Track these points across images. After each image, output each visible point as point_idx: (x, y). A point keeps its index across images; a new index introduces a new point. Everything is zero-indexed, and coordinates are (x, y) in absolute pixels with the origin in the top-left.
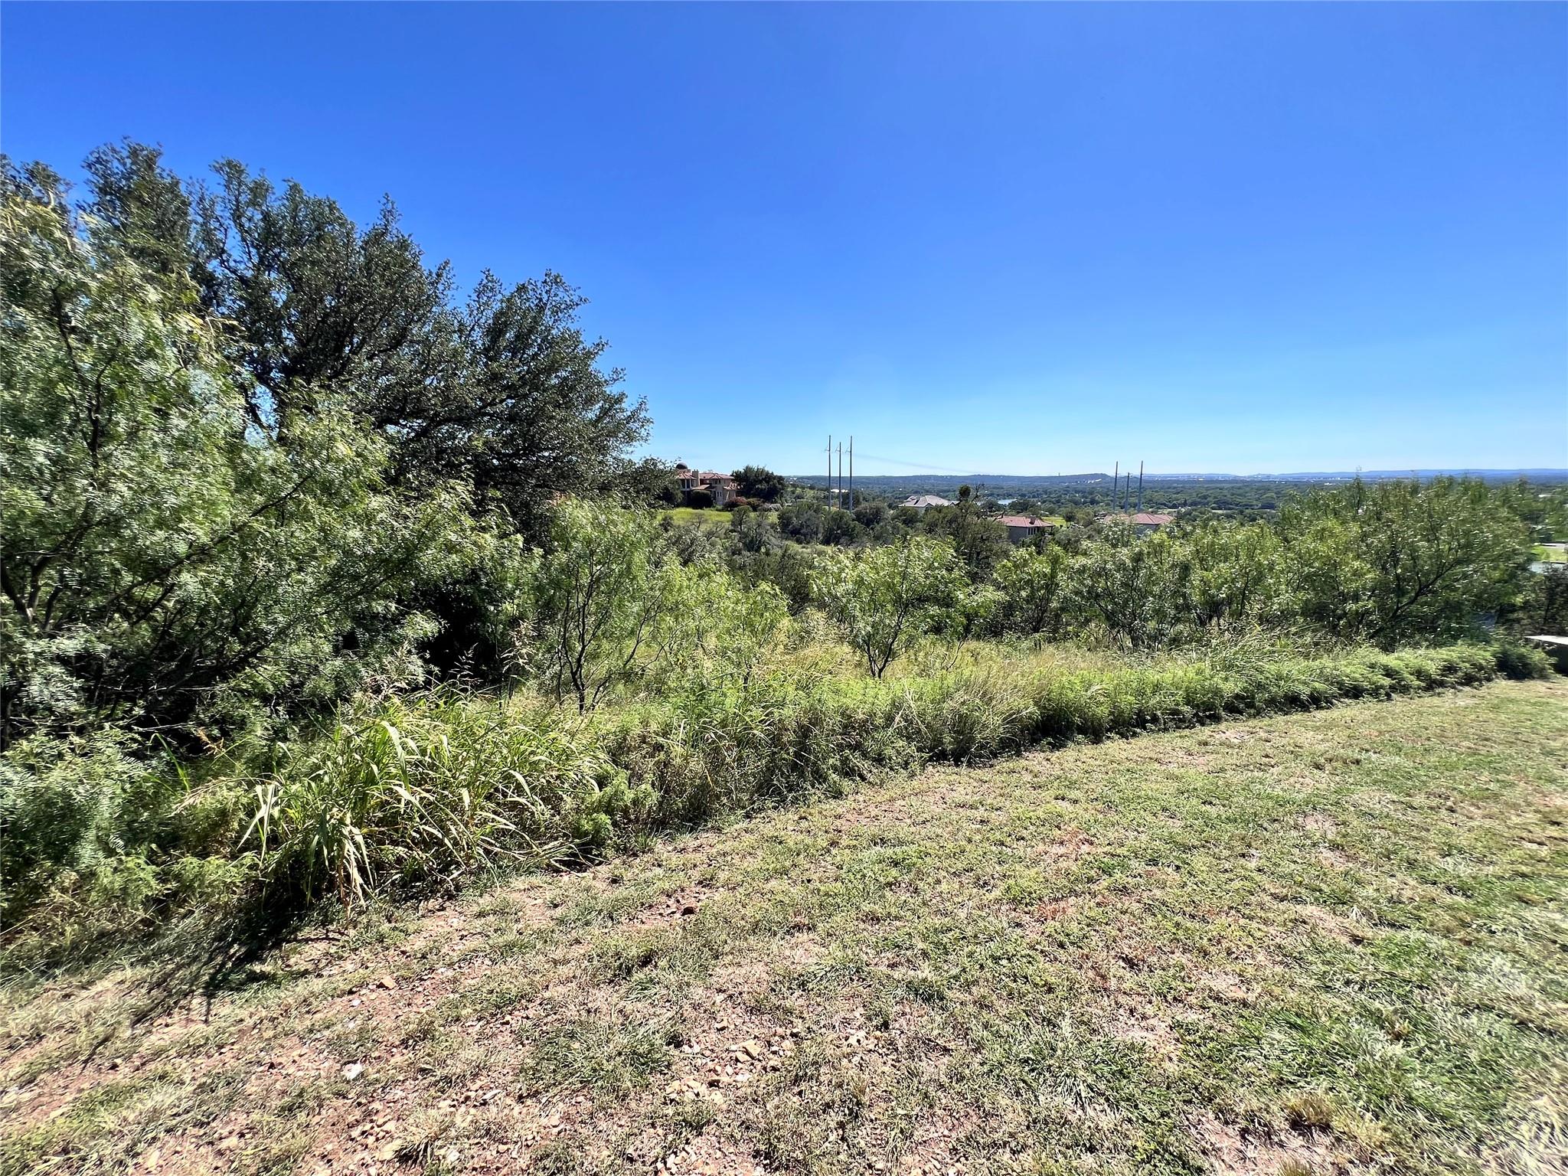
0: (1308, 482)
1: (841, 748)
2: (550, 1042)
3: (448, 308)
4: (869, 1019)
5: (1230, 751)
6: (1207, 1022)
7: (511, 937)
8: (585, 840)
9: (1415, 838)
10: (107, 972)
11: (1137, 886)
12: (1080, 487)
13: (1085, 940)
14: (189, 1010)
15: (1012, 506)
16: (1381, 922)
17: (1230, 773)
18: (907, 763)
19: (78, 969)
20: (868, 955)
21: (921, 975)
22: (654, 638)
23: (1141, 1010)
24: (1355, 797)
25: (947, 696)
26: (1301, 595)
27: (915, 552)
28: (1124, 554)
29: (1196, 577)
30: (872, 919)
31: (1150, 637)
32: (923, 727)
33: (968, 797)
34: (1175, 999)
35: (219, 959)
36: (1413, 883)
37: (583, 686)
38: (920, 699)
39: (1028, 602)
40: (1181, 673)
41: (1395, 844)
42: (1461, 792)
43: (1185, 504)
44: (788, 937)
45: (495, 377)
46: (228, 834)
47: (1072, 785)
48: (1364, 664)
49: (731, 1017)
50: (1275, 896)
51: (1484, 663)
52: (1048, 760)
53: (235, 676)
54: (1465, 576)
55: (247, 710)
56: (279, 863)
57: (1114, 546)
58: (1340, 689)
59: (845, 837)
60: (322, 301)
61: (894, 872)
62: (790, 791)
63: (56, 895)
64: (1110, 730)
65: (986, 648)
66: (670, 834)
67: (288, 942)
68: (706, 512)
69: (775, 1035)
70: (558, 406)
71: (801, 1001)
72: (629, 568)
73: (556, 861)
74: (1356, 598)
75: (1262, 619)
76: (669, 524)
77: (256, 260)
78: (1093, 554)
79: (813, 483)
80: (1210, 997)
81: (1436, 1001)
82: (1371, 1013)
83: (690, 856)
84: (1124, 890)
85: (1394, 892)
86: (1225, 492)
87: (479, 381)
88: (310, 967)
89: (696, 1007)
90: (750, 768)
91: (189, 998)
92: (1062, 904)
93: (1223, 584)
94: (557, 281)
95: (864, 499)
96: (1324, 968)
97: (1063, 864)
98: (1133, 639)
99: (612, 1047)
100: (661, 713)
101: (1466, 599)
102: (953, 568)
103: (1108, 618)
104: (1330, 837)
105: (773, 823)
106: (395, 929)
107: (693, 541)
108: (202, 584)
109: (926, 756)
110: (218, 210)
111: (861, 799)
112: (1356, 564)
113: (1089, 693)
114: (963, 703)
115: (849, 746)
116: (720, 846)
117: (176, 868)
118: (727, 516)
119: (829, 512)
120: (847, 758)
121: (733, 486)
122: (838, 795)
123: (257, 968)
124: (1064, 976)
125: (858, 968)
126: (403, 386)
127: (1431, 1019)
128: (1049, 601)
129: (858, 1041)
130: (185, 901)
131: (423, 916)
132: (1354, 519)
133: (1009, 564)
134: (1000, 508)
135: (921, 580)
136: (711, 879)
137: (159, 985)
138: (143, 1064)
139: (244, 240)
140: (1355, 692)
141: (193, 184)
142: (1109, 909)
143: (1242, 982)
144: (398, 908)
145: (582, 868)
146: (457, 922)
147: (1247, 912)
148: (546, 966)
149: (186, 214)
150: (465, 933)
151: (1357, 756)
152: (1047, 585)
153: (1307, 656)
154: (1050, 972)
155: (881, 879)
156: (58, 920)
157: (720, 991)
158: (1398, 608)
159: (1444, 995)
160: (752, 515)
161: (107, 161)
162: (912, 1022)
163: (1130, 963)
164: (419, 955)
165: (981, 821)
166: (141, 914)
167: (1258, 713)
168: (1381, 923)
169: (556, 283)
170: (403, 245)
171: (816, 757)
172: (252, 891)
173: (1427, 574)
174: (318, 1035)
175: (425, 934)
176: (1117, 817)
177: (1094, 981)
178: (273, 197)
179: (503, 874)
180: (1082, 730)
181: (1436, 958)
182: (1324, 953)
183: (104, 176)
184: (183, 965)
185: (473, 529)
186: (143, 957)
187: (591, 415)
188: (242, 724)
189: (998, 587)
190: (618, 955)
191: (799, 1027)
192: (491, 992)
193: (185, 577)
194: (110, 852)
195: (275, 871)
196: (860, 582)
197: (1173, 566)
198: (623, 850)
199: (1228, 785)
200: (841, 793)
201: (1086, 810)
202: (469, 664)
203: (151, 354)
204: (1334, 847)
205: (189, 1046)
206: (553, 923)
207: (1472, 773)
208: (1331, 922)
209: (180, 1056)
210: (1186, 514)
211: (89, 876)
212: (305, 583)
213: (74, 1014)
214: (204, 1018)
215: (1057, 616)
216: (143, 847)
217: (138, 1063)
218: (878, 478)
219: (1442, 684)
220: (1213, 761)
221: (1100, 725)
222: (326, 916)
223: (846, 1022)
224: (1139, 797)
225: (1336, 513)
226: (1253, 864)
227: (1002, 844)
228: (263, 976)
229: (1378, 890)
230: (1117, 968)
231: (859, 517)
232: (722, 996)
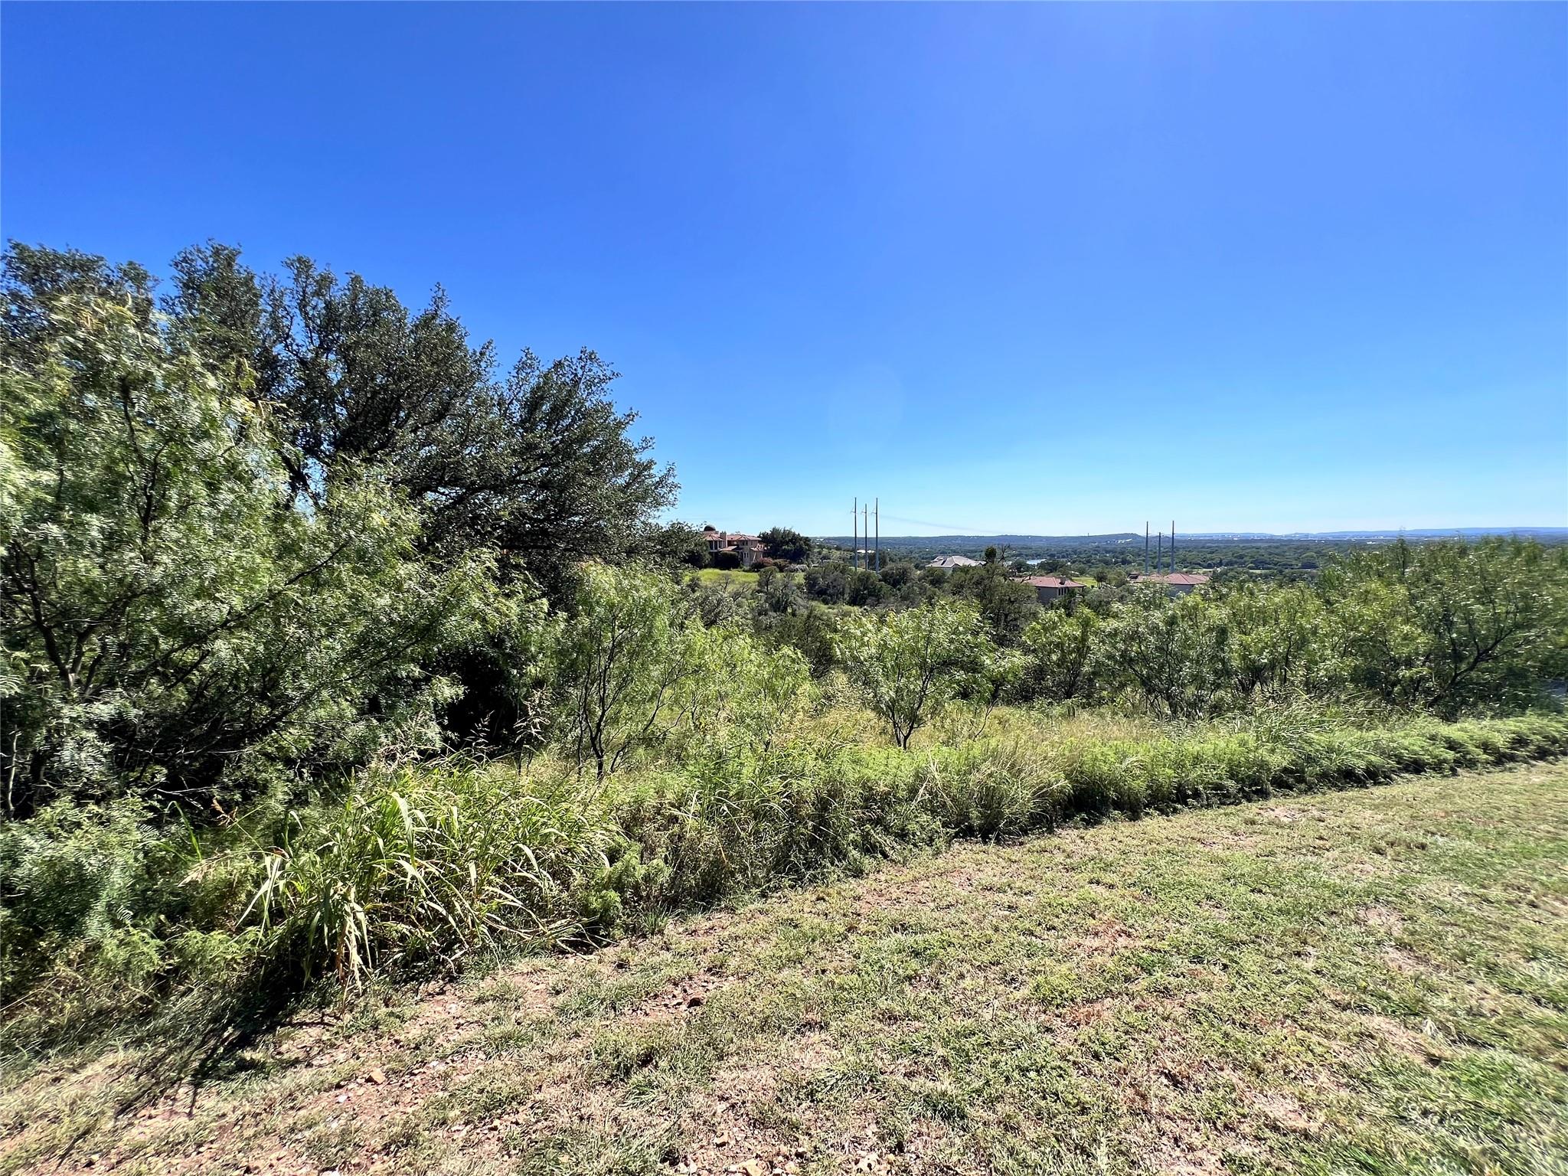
0: (1349, 541)
1: (861, 822)
2: (539, 1153)
3: (491, 383)
4: (882, 1138)
5: (1280, 831)
6: (1264, 1157)
7: (509, 1027)
8: (593, 919)
9: (1494, 938)
10: (99, 1054)
11: (1180, 988)
12: (1110, 547)
13: (1123, 1051)
14: (174, 1100)
15: (1041, 566)
16: (1460, 1038)
17: (1280, 857)
18: (931, 840)
19: (72, 1049)
20: (882, 1060)
21: (940, 1087)
22: (677, 701)
23: (1187, 1139)
24: (1423, 888)
25: (974, 767)
26: (1348, 660)
27: (938, 615)
28: (1157, 617)
29: (1235, 640)
30: (890, 1018)
31: (1189, 705)
32: (949, 802)
33: (995, 879)
34: (1226, 1126)
35: (212, 1042)
36: (1495, 992)
37: (602, 751)
38: (945, 769)
39: (1059, 666)
40: (1222, 745)
41: (1471, 945)
42: (1542, 884)
43: (1220, 564)
44: (798, 1036)
45: (530, 447)
46: (235, 907)
47: (1107, 867)
48: (1423, 735)
49: (732, 1131)
50: (1336, 1004)
51: (1557, 735)
52: (1082, 838)
53: (261, 740)
54: (1527, 641)
55: (270, 774)
56: (281, 939)
57: (1146, 609)
58: (1398, 763)
59: (863, 921)
60: (373, 379)
61: (914, 964)
62: (808, 869)
63: (61, 969)
64: (1146, 806)
65: (1013, 714)
66: (682, 913)
67: (283, 1025)
68: (734, 573)
69: (778, 1154)
70: (589, 474)
71: (809, 1114)
72: (650, 632)
73: (563, 941)
74: (1409, 663)
75: (1310, 686)
76: (696, 585)
77: (317, 343)
78: (1124, 618)
79: (839, 543)
80: (1266, 1126)
81: (1532, 1140)
82: (1455, 1153)
83: (701, 939)
84: (1165, 992)
85: (1473, 1002)
86: (1262, 551)
87: (514, 451)
88: (301, 1055)
89: (694, 1117)
90: (768, 843)
91: (176, 1086)
92: (1098, 1006)
93: (1263, 648)
94: (591, 357)
95: (891, 560)
96: (1395, 1094)
97: (1098, 959)
98: (1171, 705)
99: (602, 1162)
100: (677, 782)
101: (1530, 666)
102: (978, 633)
103: (1144, 683)
104: (1395, 934)
105: (789, 904)
106: (391, 1014)
107: (719, 602)
108: (234, 651)
109: (952, 831)
110: (286, 301)
111: (883, 879)
112: (1406, 628)
113: (1123, 766)
114: (990, 775)
115: (870, 820)
116: (732, 929)
117: (180, 942)
118: (754, 577)
119: (855, 573)
120: (868, 833)
121: (760, 547)
122: (858, 873)
123: (248, 1055)
124: (1100, 1094)
125: (872, 1077)
126: (443, 457)
127: (1526, 1163)
128: (1081, 665)
129: (869, 1166)
130: (186, 977)
131: (422, 1000)
132: (1401, 581)
133: (1038, 627)
134: (1028, 568)
135: (946, 644)
136: (721, 967)
137: (148, 1070)
138: (119, 1162)
139: (307, 326)
140: (1416, 767)
141: (266, 278)
142: (1149, 1014)
143: (1303, 1108)
144: (397, 990)
145: (589, 951)
146: (455, 1008)
147: (1305, 1022)
148: (541, 1063)
149: (257, 305)
150: (461, 1021)
151: (1421, 840)
152: (1078, 649)
153: (1360, 727)
154: (1083, 1088)
155: (901, 972)
156: (59, 996)
157: (722, 1098)
158: (1457, 675)
159: (1539, 1132)
160: (779, 575)
161: (192, 260)
162: (929, 1145)
163: (1175, 1081)
164: (413, 1046)
165: (1009, 907)
166: (140, 991)
167: (1310, 788)
168: (1461, 1040)
169: (591, 359)
170: (451, 328)
171: (836, 832)
172: (253, 967)
173: (1485, 638)
174: (299, 1136)
175: (421, 1021)
176: (1157, 906)
177: (1133, 1101)
178: (336, 288)
179: (507, 955)
180: (1117, 805)
181: (1527, 1086)
182: (1395, 1075)
183: (188, 273)
184: (175, 1049)
185: (496, 595)
186: (138, 1038)
187: (621, 481)
188: (264, 788)
189: (1027, 651)
190: (616, 1053)
191: (805, 1146)
192: (481, 1091)
193: (219, 644)
194: (117, 924)
195: (276, 947)
196: (883, 646)
197: (1210, 630)
198: (633, 930)
199: (1279, 871)
200: (862, 872)
201: (1123, 897)
202: (485, 732)
203: (206, 435)
204: (1401, 946)
205: (167, 1143)
206: (553, 1012)
207: (1554, 861)
208: (1403, 1037)
209: (158, 1154)
210: (1222, 574)
211: (96, 947)
212: (333, 649)
213: (59, 1101)
214: (188, 1111)
215: (1090, 680)
216: (151, 918)
217: (114, 1161)
218: (905, 539)
219: (1512, 758)
220: (1260, 842)
221: (1138, 800)
222: (324, 997)
223: (856, 1141)
224: (1181, 883)
225: (1380, 575)
226: (1309, 964)
227: (1032, 934)
228: (253, 1065)
229: (1454, 999)
230: (1159, 1086)
231: (885, 578)
232: (724, 1105)
